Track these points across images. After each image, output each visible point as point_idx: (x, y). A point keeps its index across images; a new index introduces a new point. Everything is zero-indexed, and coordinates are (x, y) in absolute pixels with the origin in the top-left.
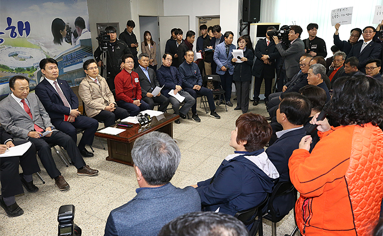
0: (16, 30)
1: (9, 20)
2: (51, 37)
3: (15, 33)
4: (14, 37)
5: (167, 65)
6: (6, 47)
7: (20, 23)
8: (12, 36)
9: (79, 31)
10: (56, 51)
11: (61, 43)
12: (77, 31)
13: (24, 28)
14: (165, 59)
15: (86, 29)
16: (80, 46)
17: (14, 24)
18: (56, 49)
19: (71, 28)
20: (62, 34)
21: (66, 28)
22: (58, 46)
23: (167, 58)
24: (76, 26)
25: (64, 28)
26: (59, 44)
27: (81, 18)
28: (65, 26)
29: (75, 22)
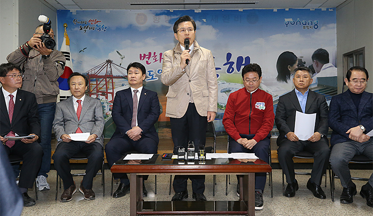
0: (234, 66)
1: (229, 56)
2: (275, 73)
3: (233, 68)
4: (230, 73)
5: (356, 91)
6: (220, 83)
7: (240, 59)
8: (228, 71)
9: (317, 66)
10: (278, 89)
11: (288, 80)
12: (315, 67)
13: (244, 63)
14: (349, 81)
15: (330, 64)
16: (316, 86)
17: (234, 59)
18: (278, 88)
19: (305, 63)
20: (290, 70)
21: (297, 62)
22: (283, 84)
23: (353, 78)
24: (313, 60)
25: (294, 63)
26: (284, 82)
27: (322, 50)
28: (296, 60)
29: (313, 55)
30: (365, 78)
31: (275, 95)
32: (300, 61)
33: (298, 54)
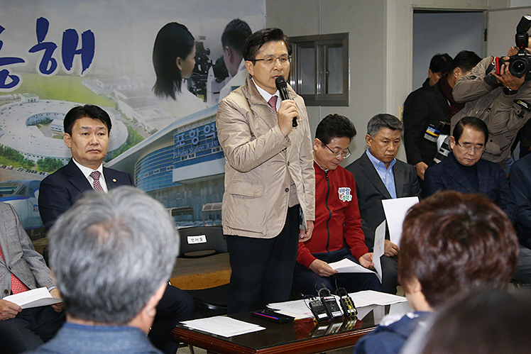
0: (57, 55)
1: (42, 26)
3: (53, 60)
4: (49, 73)
5: (466, 162)
6: (24, 99)
7: (70, 36)
8: (43, 68)
9: (232, 60)
10: (157, 116)
11: (177, 94)
12: (227, 61)
13: (79, 47)
14: (457, 143)
18: (158, 112)
19: (208, 52)
20: (180, 68)
21: (194, 50)
22: (166, 101)
23: (465, 141)
24: (224, 45)
25: (188, 51)
26: (170, 98)
27: (241, 22)
28: (192, 46)
29: (224, 34)
30: (483, 142)
31: (152, 128)
32: (200, 46)
33: (195, 30)
